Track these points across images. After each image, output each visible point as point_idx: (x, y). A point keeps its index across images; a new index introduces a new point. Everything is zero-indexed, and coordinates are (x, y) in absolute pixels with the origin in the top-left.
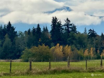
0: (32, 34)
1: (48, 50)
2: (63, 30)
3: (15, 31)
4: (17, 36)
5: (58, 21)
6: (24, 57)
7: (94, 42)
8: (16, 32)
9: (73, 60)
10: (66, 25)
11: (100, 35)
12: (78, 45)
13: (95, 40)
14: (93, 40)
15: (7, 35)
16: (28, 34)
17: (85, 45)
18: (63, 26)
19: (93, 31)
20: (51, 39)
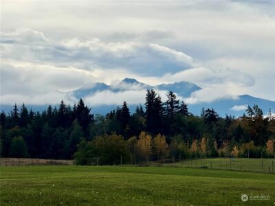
0: (115, 118)
1: (121, 141)
2: (164, 110)
3: (91, 113)
4: (93, 121)
5: (157, 97)
6: (78, 156)
7: (214, 129)
8: (92, 116)
9: (168, 159)
10: (170, 103)
11: (224, 117)
12: (188, 135)
13: (214, 126)
14: (212, 126)
15: (75, 121)
16: (110, 118)
17: (199, 135)
18: (163, 104)
19: (213, 112)
20: (145, 125)
